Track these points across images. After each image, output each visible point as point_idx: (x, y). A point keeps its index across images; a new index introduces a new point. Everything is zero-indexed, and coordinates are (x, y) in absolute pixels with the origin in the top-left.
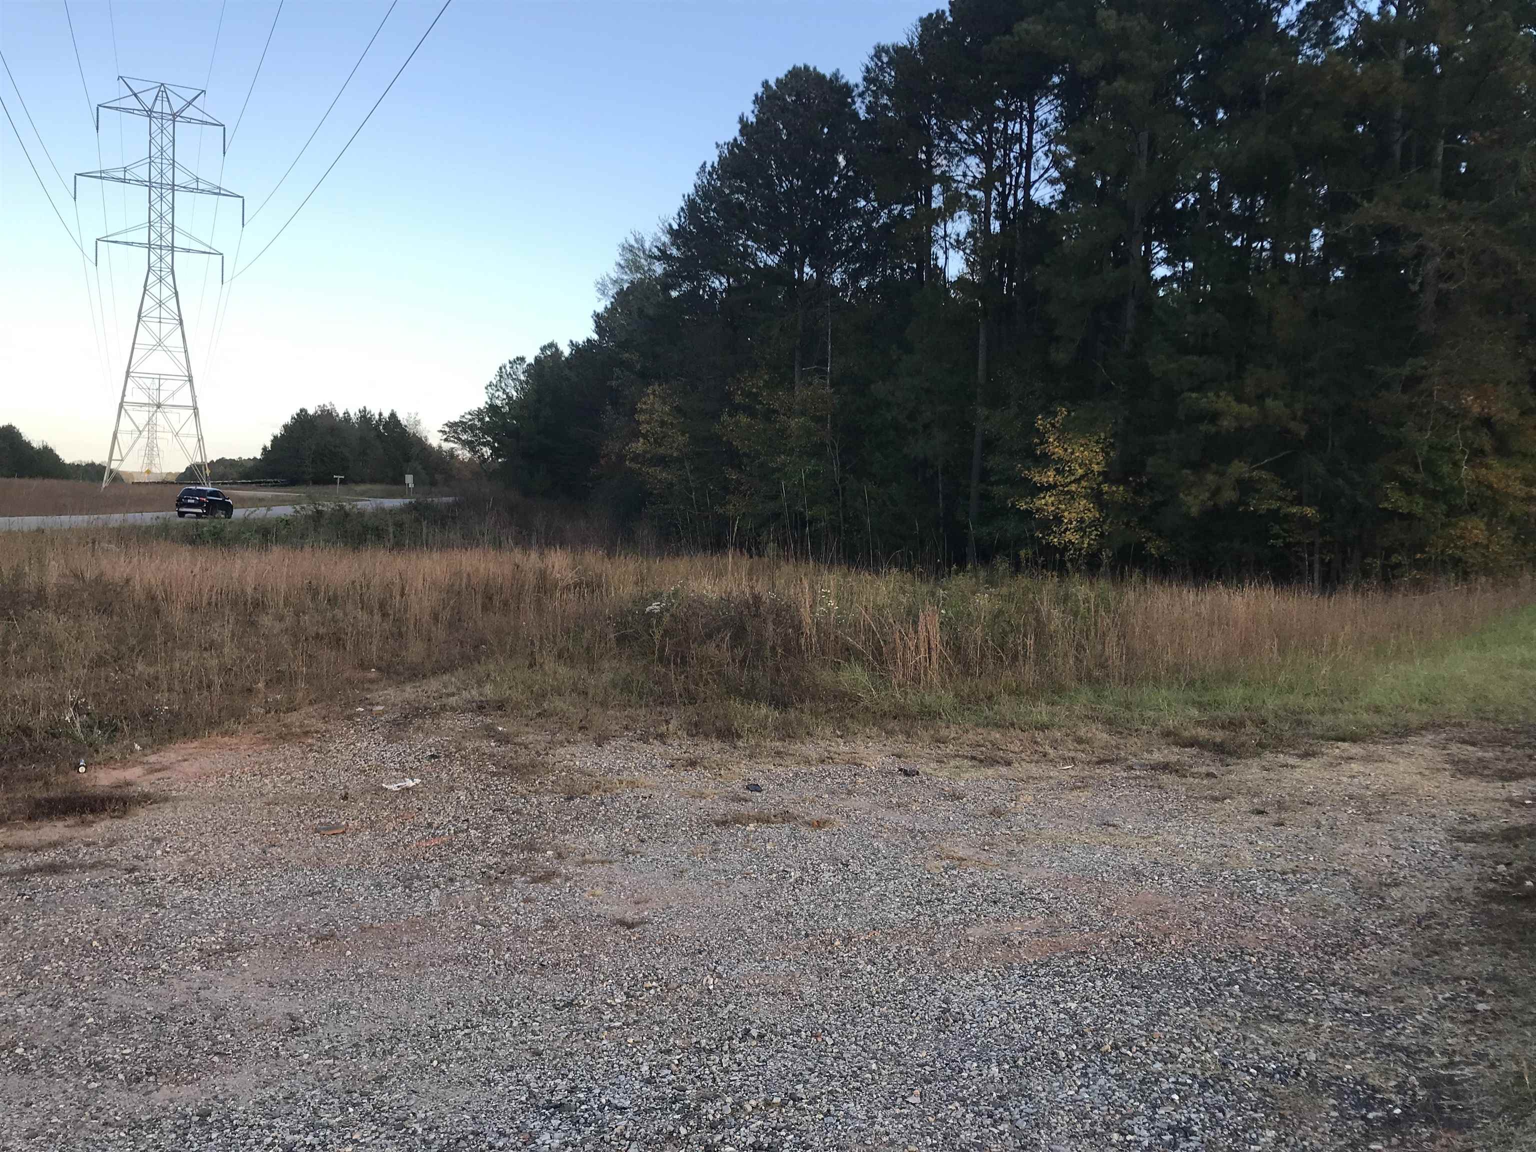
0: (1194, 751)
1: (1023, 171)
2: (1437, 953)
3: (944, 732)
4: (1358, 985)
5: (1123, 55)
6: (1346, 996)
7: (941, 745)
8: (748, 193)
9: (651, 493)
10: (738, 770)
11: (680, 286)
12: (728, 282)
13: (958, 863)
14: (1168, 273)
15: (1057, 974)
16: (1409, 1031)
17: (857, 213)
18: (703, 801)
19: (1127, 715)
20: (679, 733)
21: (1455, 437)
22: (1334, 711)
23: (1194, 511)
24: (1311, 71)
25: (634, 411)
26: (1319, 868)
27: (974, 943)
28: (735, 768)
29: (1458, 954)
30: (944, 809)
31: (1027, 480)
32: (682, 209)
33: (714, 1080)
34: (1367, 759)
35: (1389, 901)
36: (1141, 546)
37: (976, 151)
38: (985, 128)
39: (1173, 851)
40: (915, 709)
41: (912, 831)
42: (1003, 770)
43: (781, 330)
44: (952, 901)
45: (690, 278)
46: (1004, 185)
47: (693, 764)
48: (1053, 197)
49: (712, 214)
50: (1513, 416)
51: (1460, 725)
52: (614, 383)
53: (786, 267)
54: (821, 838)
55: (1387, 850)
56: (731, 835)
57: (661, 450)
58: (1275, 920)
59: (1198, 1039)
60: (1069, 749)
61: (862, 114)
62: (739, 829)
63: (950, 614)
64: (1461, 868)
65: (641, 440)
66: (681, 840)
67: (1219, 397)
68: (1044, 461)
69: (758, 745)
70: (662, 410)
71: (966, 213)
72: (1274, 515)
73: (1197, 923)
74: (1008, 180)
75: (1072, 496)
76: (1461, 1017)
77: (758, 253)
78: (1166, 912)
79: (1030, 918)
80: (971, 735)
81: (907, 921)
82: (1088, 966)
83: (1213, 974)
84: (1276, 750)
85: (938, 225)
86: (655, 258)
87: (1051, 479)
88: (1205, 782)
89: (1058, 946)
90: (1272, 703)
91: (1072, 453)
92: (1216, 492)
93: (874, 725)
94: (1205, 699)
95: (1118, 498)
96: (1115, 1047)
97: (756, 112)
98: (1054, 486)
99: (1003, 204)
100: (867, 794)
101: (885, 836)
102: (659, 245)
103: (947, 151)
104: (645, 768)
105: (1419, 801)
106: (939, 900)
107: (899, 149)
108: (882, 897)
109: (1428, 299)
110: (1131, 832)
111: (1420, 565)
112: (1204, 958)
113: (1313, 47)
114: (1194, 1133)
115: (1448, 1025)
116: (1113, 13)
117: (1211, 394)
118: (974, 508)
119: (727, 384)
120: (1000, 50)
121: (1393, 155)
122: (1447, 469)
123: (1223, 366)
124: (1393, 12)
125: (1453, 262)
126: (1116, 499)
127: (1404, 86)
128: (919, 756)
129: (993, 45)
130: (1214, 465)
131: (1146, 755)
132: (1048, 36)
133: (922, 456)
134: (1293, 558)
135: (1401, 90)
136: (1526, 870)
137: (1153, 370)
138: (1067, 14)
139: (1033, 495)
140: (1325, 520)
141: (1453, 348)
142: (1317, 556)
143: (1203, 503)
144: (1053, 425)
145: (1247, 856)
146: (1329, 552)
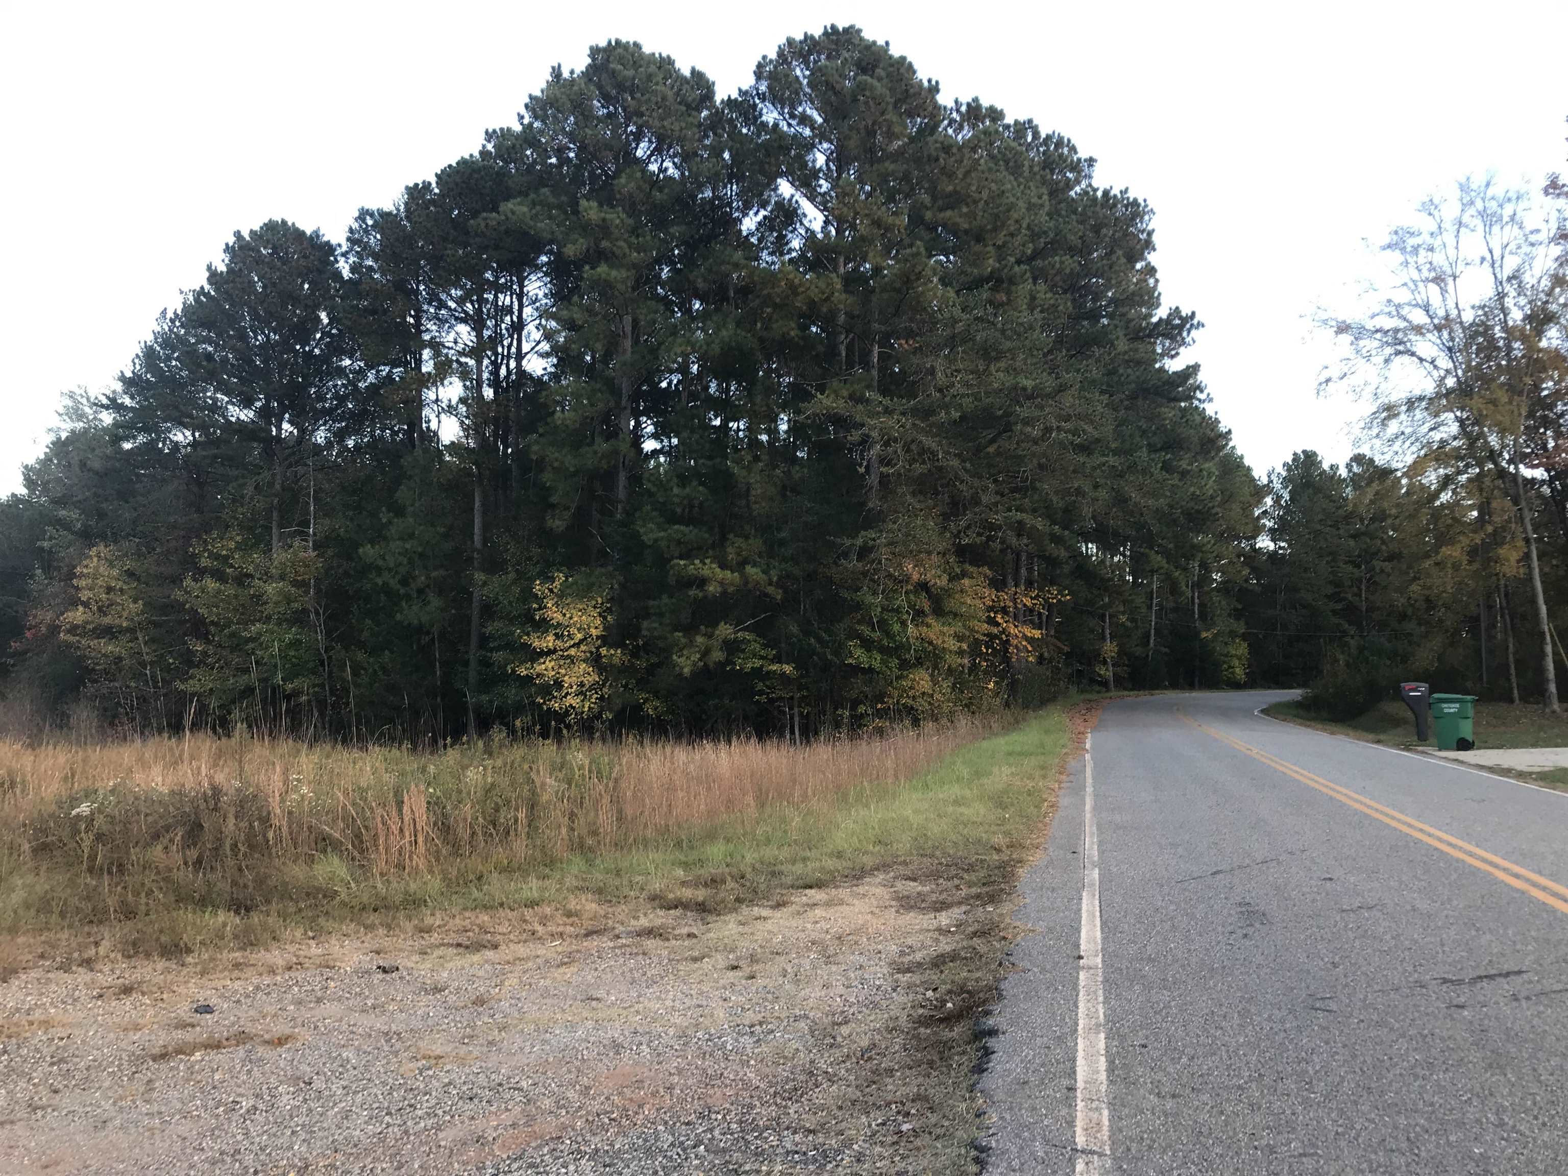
0: (678, 912)
1: (515, 342)
2: (874, 1083)
3: (429, 921)
4: (808, 1125)
5: (605, 244)
6: (797, 1138)
7: (426, 935)
8: (217, 345)
9: (93, 669)
10: (185, 991)
11: (135, 437)
12: (193, 435)
13: (434, 1062)
14: (657, 446)
16: (846, 1162)
17: (341, 371)
18: (139, 1034)
19: (617, 882)
20: (112, 955)
21: (901, 601)
22: (804, 860)
23: (687, 671)
24: (770, 277)
25: (71, 575)
26: (783, 1016)
27: (445, 1147)
28: (182, 990)
29: (891, 1080)
30: (426, 1004)
31: (526, 646)
32: (137, 356)
34: (829, 904)
35: (839, 1039)
36: (639, 707)
37: (466, 319)
38: (475, 298)
39: (652, 1018)
40: (398, 898)
41: (387, 1034)
42: (489, 954)
43: (256, 488)
44: (425, 1105)
45: (145, 430)
46: (495, 354)
47: (127, 990)
48: (545, 369)
49: (174, 363)
50: (943, 582)
51: (905, 863)
52: (46, 544)
53: (262, 423)
54: (283, 1052)
55: (841, 990)
56: (171, 1069)
57: (107, 620)
58: (741, 1074)
60: (558, 923)
61: (346, 273)
62: (181, 1060)
63: (438, 793)
64: (900, 999)
65: (81, 608)
66: (107, 1084)
67: (704, 564)
68: (543, 626)
69: (212, 959)
70: (110, 574)
71: (457, 379)
72: (757, 672)
73: (670, 1088)
74: (500, 350)
75: (572, 660)
76: (889, 1139)
77: (230, 407)
78: (642, 1081)
79: (507, 1110)
80: (457, 921)
81: (374, 1135)
82: (562, 1151)
83: (682, 1139)
84: (751, 903)
85: (428, 389)
86: (103, 406)
87: (550, 644)
88: (686, 943)
89: (534, 1135)
90: (750, 857)
91: (571, 618)
92: (706, 653)
93: (352, 920)
94: (690, 859)
95: (616, 660)
97: (227, 261)
98: (554, 651)
99: (495, 373)
100: (339, 999)
101: (357, 1043)
102: (108, 393)
103: (436, 317)
104: (64, 1003)
105: (868, 939)
106: (411, 1106)
107: (385, 311)
108: (346, 1115)
109: (873, 480)
110: (613, 1004)
111: (880, 714)
112: (674, 1124)
113: (771, 254)
115: (878, 1149)
116: (594, 204)
117: (697, 562)
118: (473, 676)
119: (191, 546)
120: (487, 226)
121: (840, 354)
122: (897, 627)
123: (707, 536)
124: (833, 232)
125: (890, 450)
126: (614, 662)
127: (844, 296)
128: (400, 950)
129: (479, 220)
130: (702, 627)
131: (633, 922)
132: (534, 217)
133: (416, 622)
134: (776, 713)
135: (842, 300)
136: (950, 992)
137: (644, 538)
138: (552, 200)
139: (533, 661)
140: (802, 676)
141: (895, 523)
142: (796, 710)
143: (695, 664)
144: (551, 591)
145: (720, 1014)
146: (807, 705)
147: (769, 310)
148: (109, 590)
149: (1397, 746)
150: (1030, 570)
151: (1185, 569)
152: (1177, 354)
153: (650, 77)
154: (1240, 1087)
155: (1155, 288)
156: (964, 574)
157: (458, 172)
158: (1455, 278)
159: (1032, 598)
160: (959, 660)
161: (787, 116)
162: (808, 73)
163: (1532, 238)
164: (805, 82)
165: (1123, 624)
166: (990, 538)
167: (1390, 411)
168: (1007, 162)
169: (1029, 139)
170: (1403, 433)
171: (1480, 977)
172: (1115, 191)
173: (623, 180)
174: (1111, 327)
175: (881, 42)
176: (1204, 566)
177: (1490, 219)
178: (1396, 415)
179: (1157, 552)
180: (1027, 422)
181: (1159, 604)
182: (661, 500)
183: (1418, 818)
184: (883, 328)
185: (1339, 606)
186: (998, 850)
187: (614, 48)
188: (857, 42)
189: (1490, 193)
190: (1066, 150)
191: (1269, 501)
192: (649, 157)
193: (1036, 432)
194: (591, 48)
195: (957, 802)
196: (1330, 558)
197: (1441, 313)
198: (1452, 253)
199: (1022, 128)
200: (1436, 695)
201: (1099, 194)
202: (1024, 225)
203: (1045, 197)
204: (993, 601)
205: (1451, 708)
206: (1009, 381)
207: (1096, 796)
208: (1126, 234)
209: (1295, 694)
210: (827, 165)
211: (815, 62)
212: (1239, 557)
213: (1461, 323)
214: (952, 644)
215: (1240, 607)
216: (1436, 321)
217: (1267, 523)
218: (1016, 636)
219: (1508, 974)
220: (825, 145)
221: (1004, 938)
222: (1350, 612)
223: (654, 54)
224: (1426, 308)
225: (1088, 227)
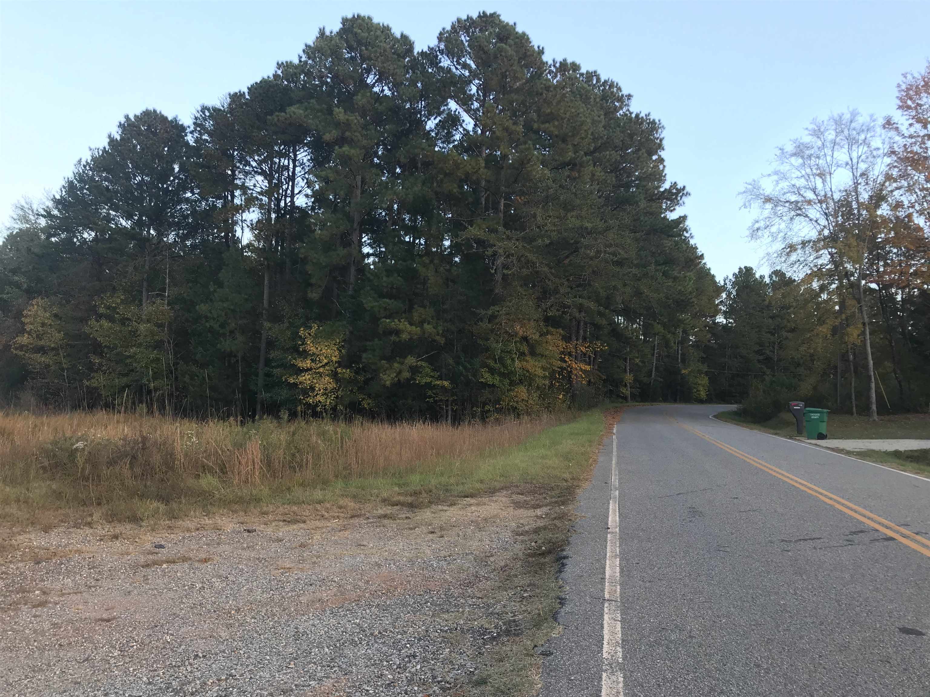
0: (398, 507)
1: (290, 187)
2: (508, 580)
3: (265, 509)
5: (348, 134)
6: (474, 600)
7: (266, 516)
8: (113, 182)
9: (32, 372)
10: (146, 539)
11: (59, 235)
12: (95, 235)
13: (287, 570)
14: (371, 251)
15: (348, 610)
16: (498, 608)
17: (186, 200)
18: (130, 556)
20: (101, 521)
21: (512, 346)
22: (463, 483)
23: (388, 383)
24: (442, 155)
25: (21, 316)
26: (460, 553)
27: (304, 603)
28: (143, 537)
29: (516, 579)
30: (274, 546)
31: (294, 365)
32: (64, 187)
33: (186, 677)
34: (478, 505)
35: (489, 563)
36: (359, 403)
37: (263, 173)
38: (268, 161)
39: (394, 553)
40: (248, 498)
41: (258, 559)
42: (302, 525)
43: (134, 268)
44: (289, 587)
45: (67, 230)
46: (278, 194)
48: (307, 203)
49: (85, 191)
50: (536, 337)
51: (517, 486)
52: (5, 296)
54: (209, 566)
55: (488, 542)
56: (153, 571)
57: (42, 343)
58: (442, 576)
59: (415, 624)
60: (335, 512)
61: (192, 143)
62: (157, 568)
64: (518, 546)
65: (26, 335)
67: (400, 322)
68: (304, 354)
69: (155, 524)
70: (45, 316)
71: (257, 209)
72: (428, 385)
73: (409, 582)
74: (281, 191)
75: (321, 375)
76: (518, 600)
77: (118, 219)
78: (394, 579)
79: (330, 589)
80: (281, 509)
81: (267, 598)
82: (362, 605)
83: (418, 600)
84: (437, 504)
85: (239, 213)
86: (42, 216)
87: (308, 365)
88: (405, 521)
89: (346, 599)
90: (434, 482)
91: (321, 350)
92: (399, 373)
93: (224, 508)
94: (401, 482)
95: (347, 376)
96: (380, 633)
97: (120, 133)
98: (311, 369)
99: (278, 205)
100: (229, 544)
101: (245, 562)
102: (45, 208)
103: (244, 171)
104: (83, 542)
105: (500, 520)
106: (282, 587)
108: (251, 590)
109: (498, 277)
110: (372, 548)
111: (499, 411)
112: (414, 595)
113: (443, 143)
114: (417, 656)
115: (513, 603)
116: (341, 110)
117: (396, 320)
118: (261, 381)
119: (94, 300)
120: (278, 120)
121: (482, 204)
122: (509, 362)
123: (402, 305)
124: (480, 132)
125: (510, 260)
126: (345, 377)
127: (486, 170)
128: (254, 522)
129: (274, 116)
130: (397, 358)
131: (375, 511)
132: (306, 116)
133: (229, 350)
134: (438, 408)
135: (485, 173)
136: (543, 543)
137: (365, 306)
138: (317, 107)
139: (298, 375)
140: (454, 388)
141: (510, 302)
142: (450, 407)
143: (393, 379)
144: (309, 334)
145: (428, 552)
146: (456, 404)
147: (441, 176)
148: (43, 325)
149: (785, 436)
150: (585, 331)
151: (674, 334)
152: (674, 209)
153: (377, 37)
154: (680, 579)
155: (663, 170)
156: (548, 333)
157: (261, 87)
158: (830, 174)
159: (586, 347)
160: (543, 382)
161: (455, 63)
162: (468, 39)
163: (875, 153)
164: (466, 44)
165: (637, 364)
166: (564, 313)
167: (792, 248)
168: (581, 96)
169: (594, 82)
170: (799, 261)
171: (800, 540)
172: (642, 115)
173: (359, 97)
174: (637, 193)
175: (511, 23)
176: (685, 332)
177: (852, 142)
178: (796, 250)
179: (658, 323)
180: (587, 247)
181: (659, 353)
182: (376, 284)
183: (788, 471)
184: (507, 190)
185: (761, 358)
186: (566, 481)
187: (356, 19)
188: (497, 22)
189: (853, 125)
190: (615, 90)
191: (724, 295)
192: (374, 83)
193: (592, 254)
194: (343, 19)
195: (543, 457)
196: (757, 330)
197: (822, 193)
198: (829, 158)
199: (590, 75)
200: (808, 409)
201: (633, 116)
202: (590, 133)
203: (602, 117)
204: (564, 348)
205: (815, 416)
206: (578, 223)
207: (618, 457)
208: (648, 139)
209: (734, 407)
210: (477, 92)
211: (473, 32)
212: (705, 327)
213: (833, 199)
214: (540, 372)
215: (705, 356)
216: (819, 198)
217: (723, 308)
218: (576, 369)
219: (814, 539)
220: (477, 81)
221: (570, 520)
222: (768, 360)
223: (379, 24)
224: (814, 190)
225: (626, 135)
